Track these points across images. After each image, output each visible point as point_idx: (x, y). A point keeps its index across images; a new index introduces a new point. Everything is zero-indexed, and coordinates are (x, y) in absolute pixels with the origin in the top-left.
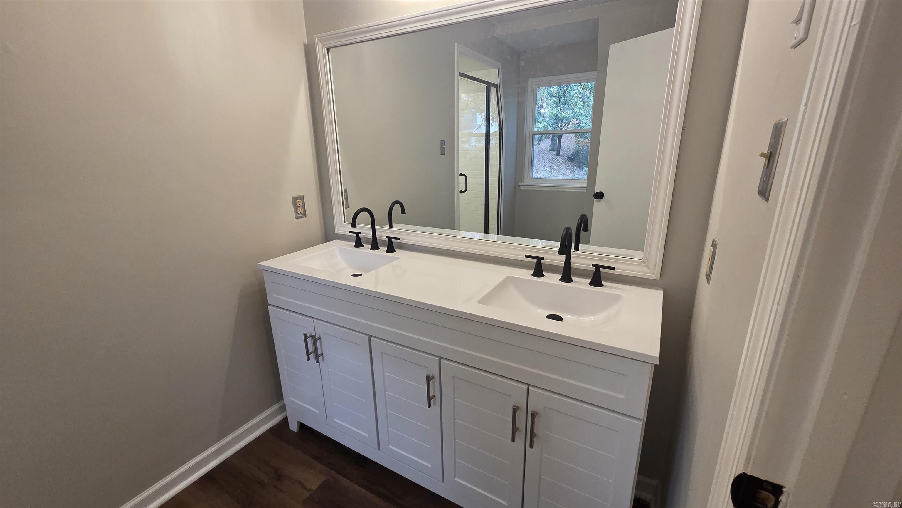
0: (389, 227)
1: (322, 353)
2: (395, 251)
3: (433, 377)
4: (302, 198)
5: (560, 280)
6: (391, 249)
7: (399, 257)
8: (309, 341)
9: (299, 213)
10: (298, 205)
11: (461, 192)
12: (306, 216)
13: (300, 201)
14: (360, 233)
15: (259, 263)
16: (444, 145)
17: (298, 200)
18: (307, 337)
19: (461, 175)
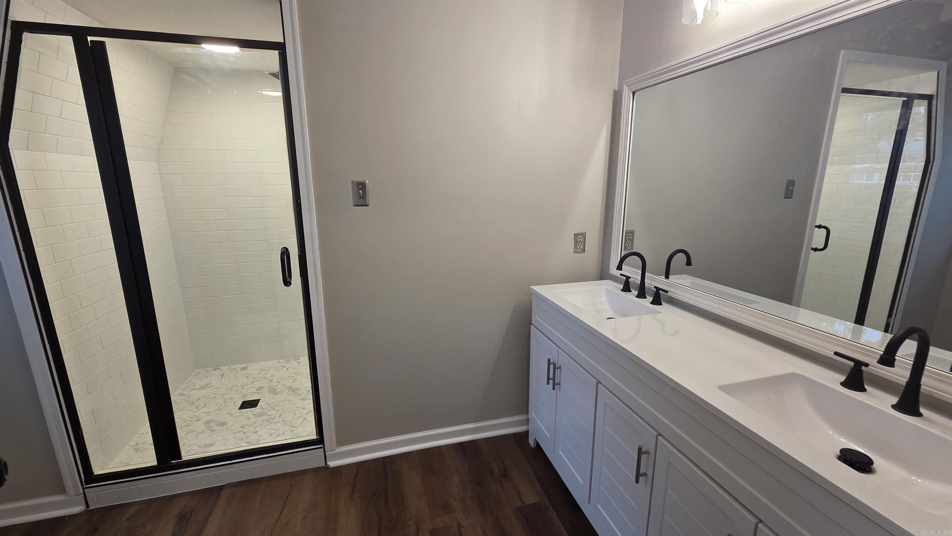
0: (665, 278)
1: (560, 383)
2: (662, 304)
3: (648, 453)
4: (584, 235)
5: (893, 407)
6: (657, 301)
7: (662, 311)
8: (552, 366)
9: (579, 248)
10: (579, 241)
11: (816, 250)
12: (584, 252)
13: (581, 237)
14: (630, 278)
15: (531, 287)
16: (793, 186)
17: (579, 236)
18: (550, 363)
19: (820, 227)
